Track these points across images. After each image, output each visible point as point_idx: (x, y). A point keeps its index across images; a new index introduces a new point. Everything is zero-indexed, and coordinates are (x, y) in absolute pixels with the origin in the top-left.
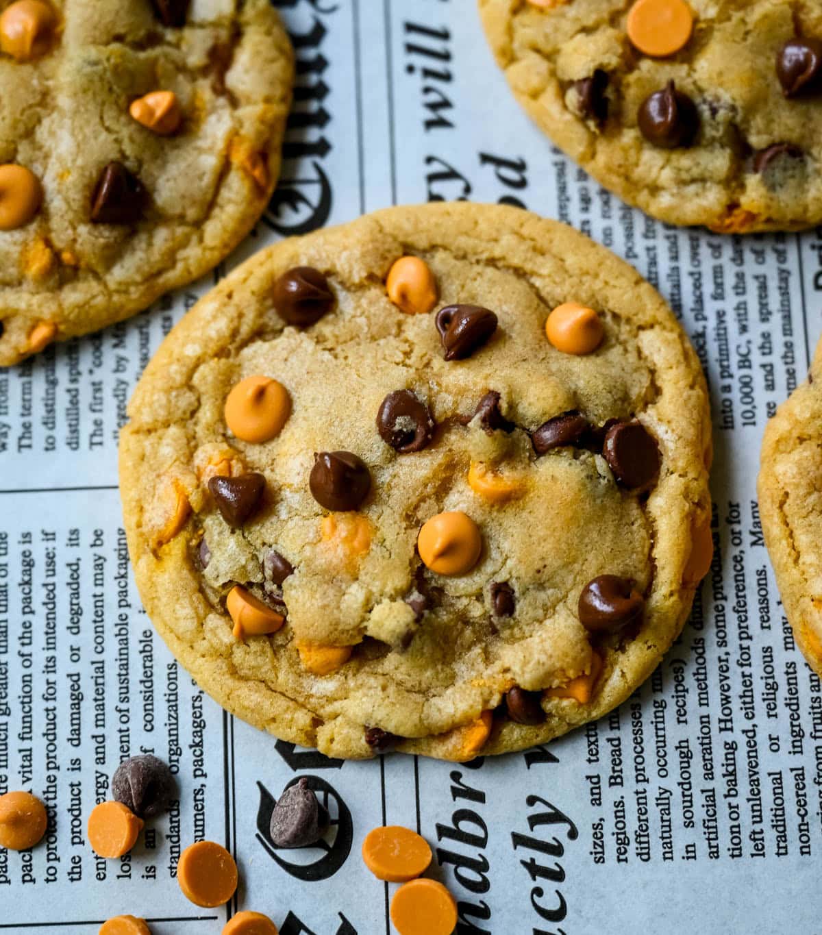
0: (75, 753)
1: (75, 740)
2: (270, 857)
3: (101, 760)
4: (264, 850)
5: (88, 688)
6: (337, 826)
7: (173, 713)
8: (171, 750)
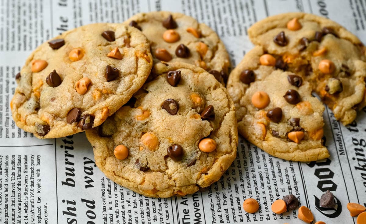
0: (263, 190)
1: (263, 187)
2: (320, 213)
3: (270, 192)
4: (318, 211)
5: (264, 175)
6: (337, 205)
7: (288, 180)
8: (289, 188)
